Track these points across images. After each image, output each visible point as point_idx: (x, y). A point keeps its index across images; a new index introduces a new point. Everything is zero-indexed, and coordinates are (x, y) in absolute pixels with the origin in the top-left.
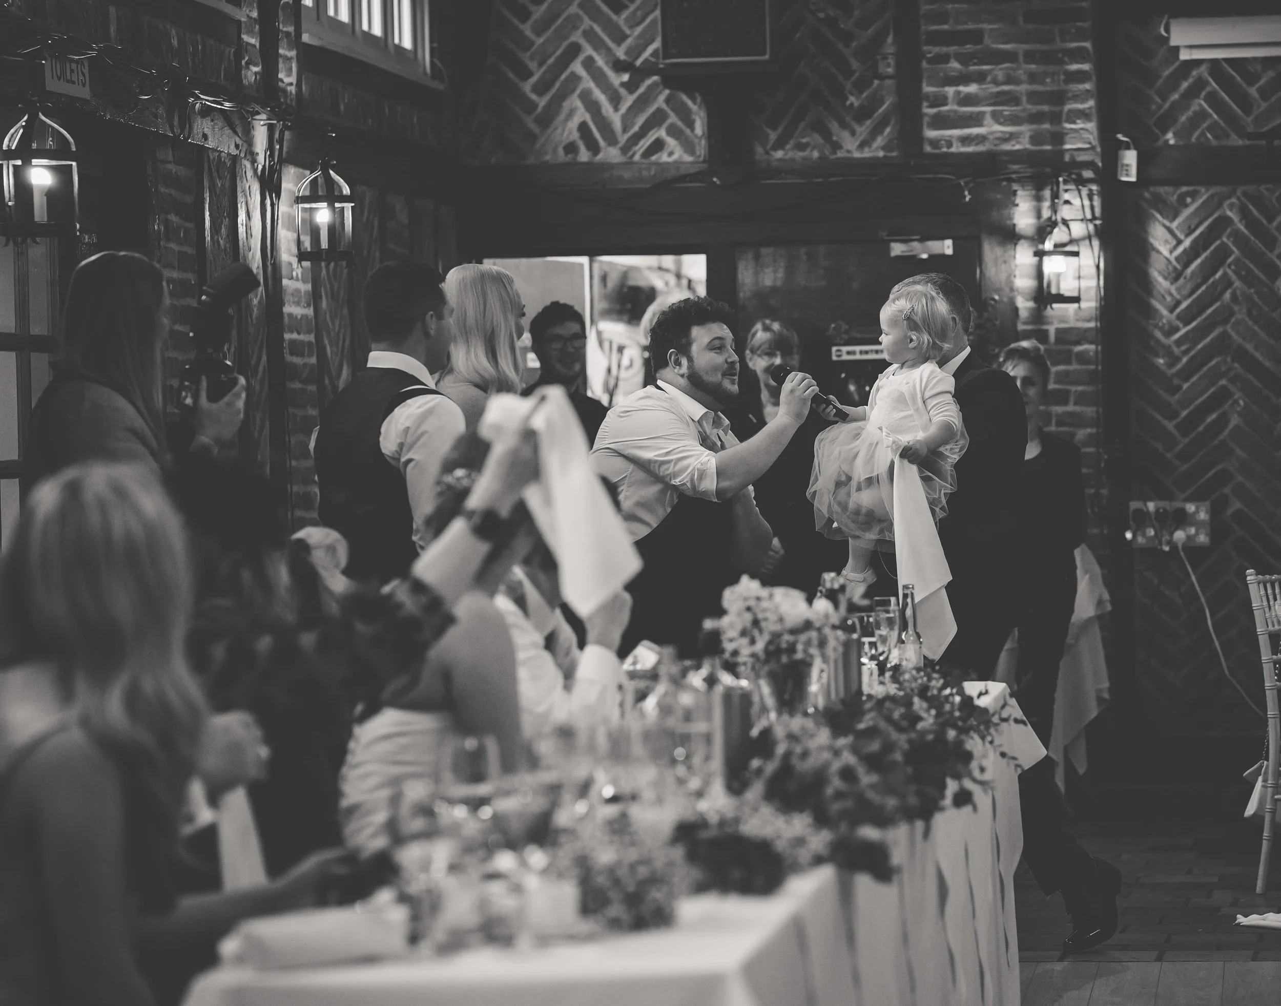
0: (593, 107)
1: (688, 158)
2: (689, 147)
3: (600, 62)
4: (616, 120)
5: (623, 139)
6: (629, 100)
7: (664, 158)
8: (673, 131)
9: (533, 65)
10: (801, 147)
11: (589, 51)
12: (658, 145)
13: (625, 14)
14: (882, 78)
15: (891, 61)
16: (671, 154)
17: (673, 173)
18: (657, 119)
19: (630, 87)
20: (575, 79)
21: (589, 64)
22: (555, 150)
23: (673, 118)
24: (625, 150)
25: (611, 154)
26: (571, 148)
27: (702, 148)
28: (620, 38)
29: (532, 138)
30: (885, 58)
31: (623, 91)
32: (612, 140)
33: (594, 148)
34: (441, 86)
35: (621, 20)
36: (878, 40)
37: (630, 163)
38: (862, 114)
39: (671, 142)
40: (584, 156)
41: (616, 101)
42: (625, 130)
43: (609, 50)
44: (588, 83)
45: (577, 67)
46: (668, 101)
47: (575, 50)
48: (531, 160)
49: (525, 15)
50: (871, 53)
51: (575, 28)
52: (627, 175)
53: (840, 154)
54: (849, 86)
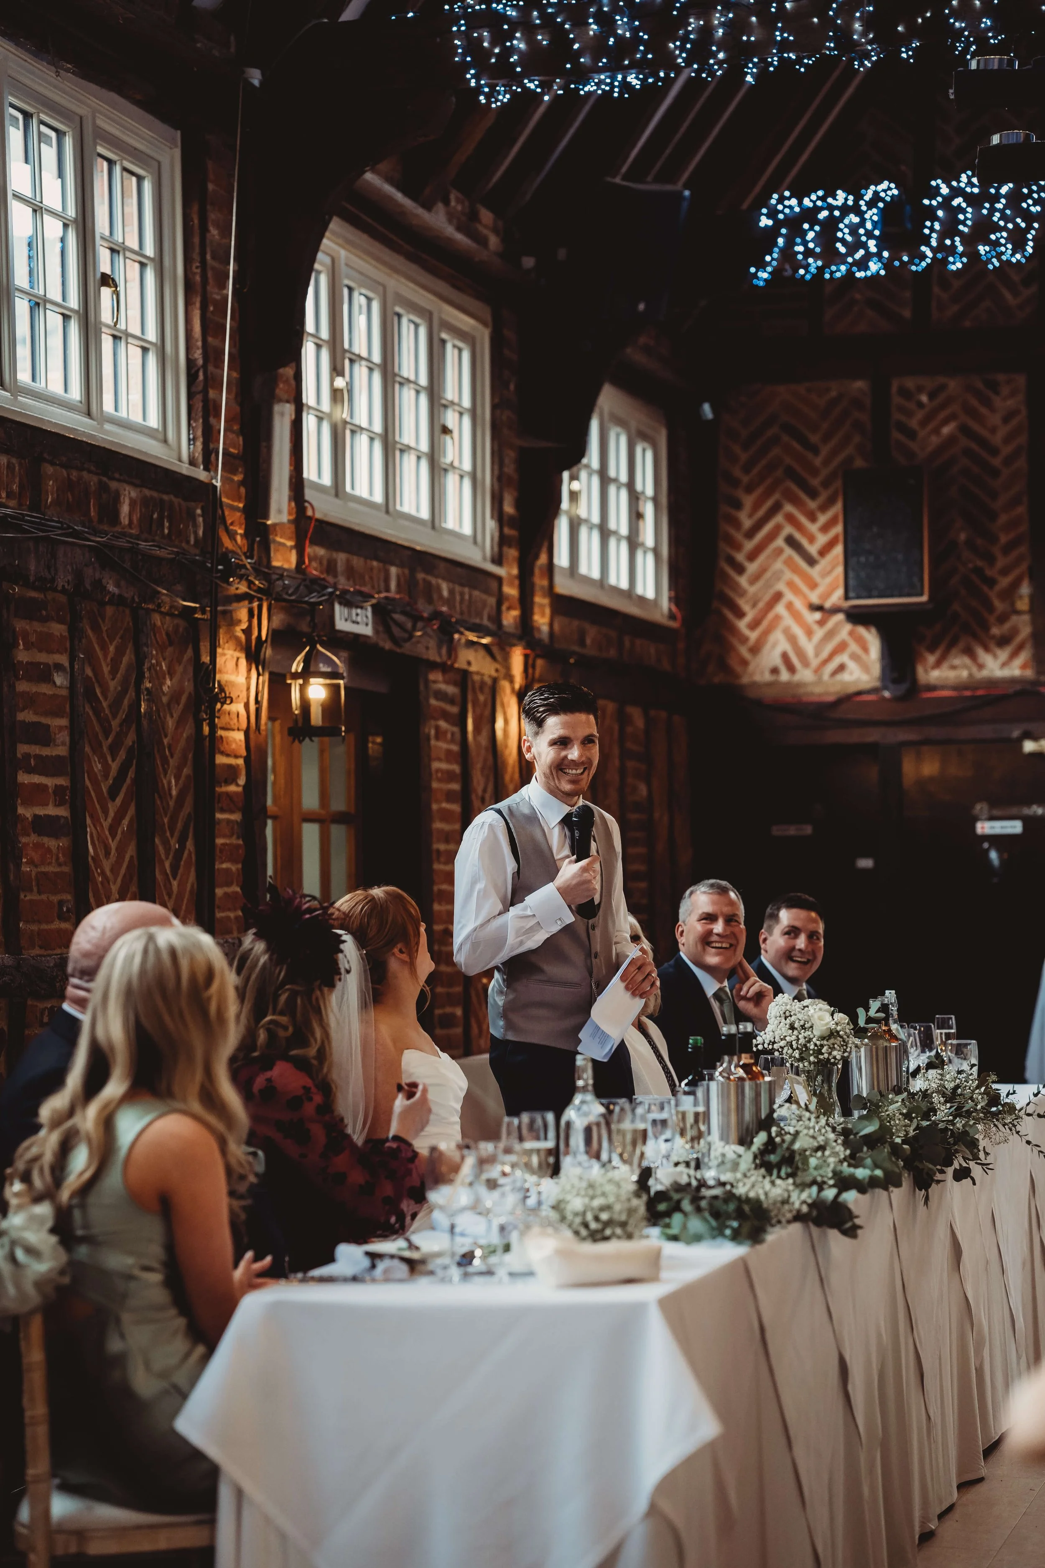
0: (792, 639)
1: (865, 677)
2: (866, 668)
3: (799, 605)
4: (809, 648)
5: (815, 662)
6: (819, 633)
7: (846, 677)
8: (854, 657)
9: (745, 606)
10: (953, 667)
11: (789, 596)
12: (842, 668)
13: (818, 568)
14: (1018, 613)
15: (1026, 600)
16: (851, 673)
17: (852, 689)
18: (841, 648)
19: (821, 623)
20: (778, 618)
21: (790, 606)
22: (762, 673)
23: (853, 647)
24: (818, 671)
25: (805, 675)
26: (775, 671)
27: (876, 669)
28: (813, 586)
29: (745, 663)
30: (1021, 597)
31: (815, 627)
32: (806, 663)
33: (791, 669)
34: (674, 624)
35: (815, 572)
36: (1015, 585)
37: (820, 681)
38: (1003, 641)
39: (851, 665)
40: (785, 676)
41: (809, 633)
42: (817, 655)
43: (805, 596)
44: (788, 620)
45: (780, 609)
46: (851, 633)
47: (778, 596)
48: (745, 680)
49: (741, 570)
50: (1010, 593)
51: (779, 579)
52: (818, 690)
53: (985, 673)
54: (992, 619)
